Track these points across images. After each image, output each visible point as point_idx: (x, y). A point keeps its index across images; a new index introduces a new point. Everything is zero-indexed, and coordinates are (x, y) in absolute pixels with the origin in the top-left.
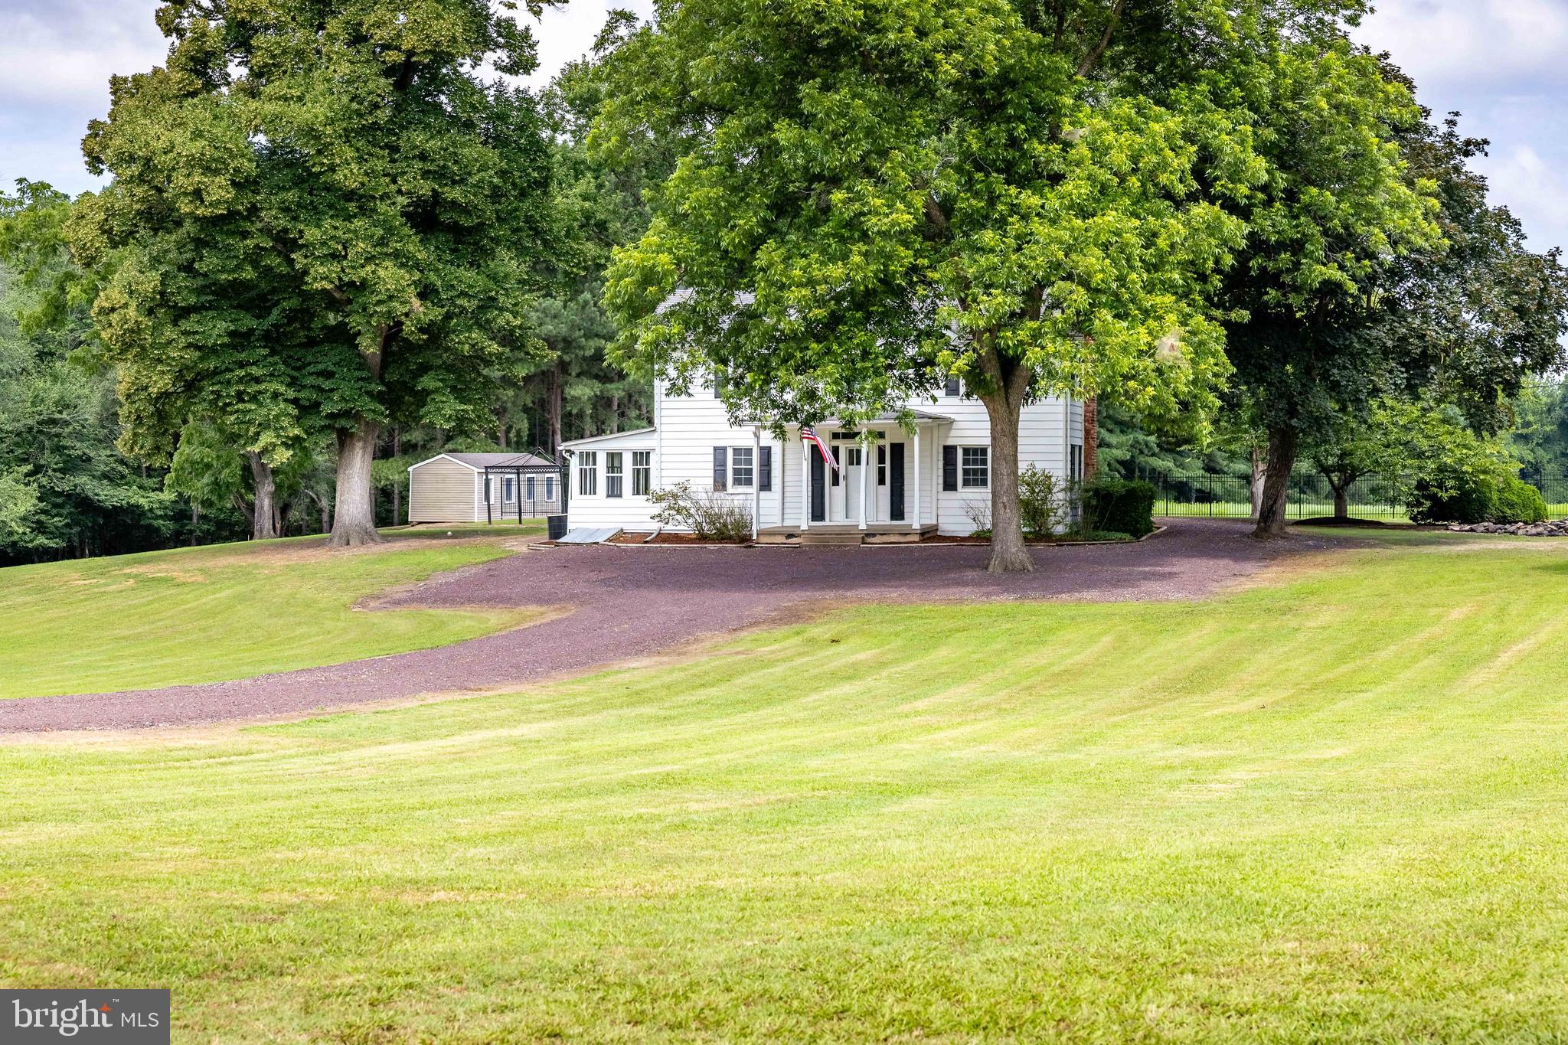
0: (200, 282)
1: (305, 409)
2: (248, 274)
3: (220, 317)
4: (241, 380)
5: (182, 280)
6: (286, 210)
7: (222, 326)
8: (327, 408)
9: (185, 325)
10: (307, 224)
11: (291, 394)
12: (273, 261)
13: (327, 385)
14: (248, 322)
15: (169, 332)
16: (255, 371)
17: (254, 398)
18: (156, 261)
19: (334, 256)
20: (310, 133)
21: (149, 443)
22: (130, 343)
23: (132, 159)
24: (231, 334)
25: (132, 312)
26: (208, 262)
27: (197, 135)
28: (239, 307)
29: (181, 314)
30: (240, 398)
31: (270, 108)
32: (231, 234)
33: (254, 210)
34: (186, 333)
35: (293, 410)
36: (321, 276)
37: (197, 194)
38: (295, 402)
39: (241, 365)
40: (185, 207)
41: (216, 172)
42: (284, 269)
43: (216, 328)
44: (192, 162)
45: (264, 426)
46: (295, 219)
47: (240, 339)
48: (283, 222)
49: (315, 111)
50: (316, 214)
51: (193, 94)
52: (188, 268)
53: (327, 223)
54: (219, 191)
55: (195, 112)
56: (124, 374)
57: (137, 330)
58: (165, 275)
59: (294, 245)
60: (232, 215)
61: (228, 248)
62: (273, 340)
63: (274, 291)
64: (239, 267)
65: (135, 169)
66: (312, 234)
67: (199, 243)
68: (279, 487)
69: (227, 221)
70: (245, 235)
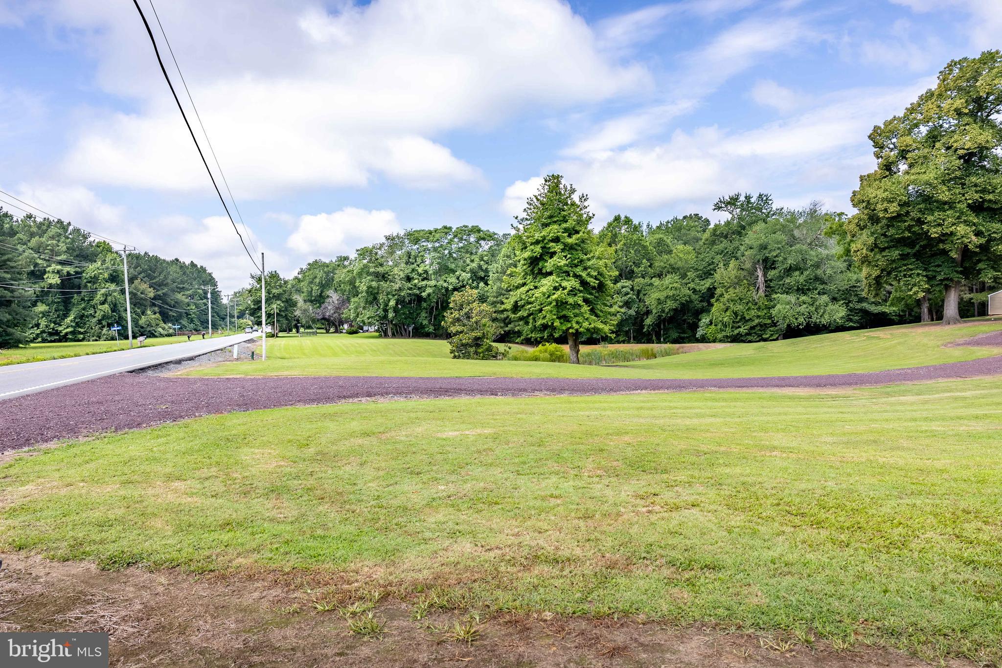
0: (889, 239)
1: (930, 279)
2: (907, 234)
3: (896, 250)
4: (905, 270)
5: (882, 239)
6: (920, 211)
7: (897, 252)
8: (939, 278)
9: (884, 254)
10: (928, 215)
11: (925, 273)
12: (916, 228)
13: (939, 270)
14: (907, 250)
15: (878, 256)
16: (910, 267)
17: (910, 276)
18: (872, 233)
19: (939, 225)
20: (928, 183)
21: (874, 293)
22: (865, 260)
23: (863, 201)
24: (900, 255)
25: (864, 251)
26: (892, 231)
27: (885, 190)
28: (905, 245)
29: (883, 250)
30: (905, 276)
31: (913, 177)
32: (899, 222)
33: (908, 213)
34: (883, 257)
35: (925, 279)
36: (934, 233)
37: (886, 210)
38: (926, 276)
39: (905, 265)
40: (881, 215)
41: (893, 202)
42: (920, 231)
43: (895, 254)
44: (883, 200)
45: (914, 285)
46: (924, 214)
47: (904, 257)
48: (919, 215)
49: (930, 176)
50: (931, 211)
51: (885, 177)
52: (884, 235)
53: (936, 214)
54: (894, 208)
55: (886, 183)
56: (865, 271)
57: (867, 256)
58: (876, 238)
59: (924, 223)
60: (899, 215)
61: (898, 226)
62: (918, 256)
63: (917, 239)
64: (903, 232)
65: (864, 204)
66: (930, 218)
67: (888, 226)
68: (931, 305)
69: (898, 217)
70: (905, 221)
